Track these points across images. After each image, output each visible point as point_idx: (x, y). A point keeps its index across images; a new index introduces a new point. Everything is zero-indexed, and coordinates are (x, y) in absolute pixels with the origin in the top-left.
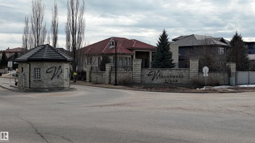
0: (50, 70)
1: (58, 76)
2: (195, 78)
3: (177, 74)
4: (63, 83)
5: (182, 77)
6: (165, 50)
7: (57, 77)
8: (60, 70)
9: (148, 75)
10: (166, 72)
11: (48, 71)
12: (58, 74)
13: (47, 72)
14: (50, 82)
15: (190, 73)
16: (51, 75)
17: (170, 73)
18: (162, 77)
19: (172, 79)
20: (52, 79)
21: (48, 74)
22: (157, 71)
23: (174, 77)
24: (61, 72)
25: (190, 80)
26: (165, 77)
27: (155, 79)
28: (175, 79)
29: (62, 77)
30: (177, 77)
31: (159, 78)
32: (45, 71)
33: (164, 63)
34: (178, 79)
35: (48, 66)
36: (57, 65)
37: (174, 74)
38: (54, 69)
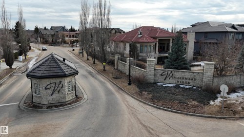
0: (49, 87)
1: (59, 92)
2: (209, 82)
3: (190, 77)
4: (64, 98)
5: (195, 80)
6: (179, 51)
7: (57, 93)
8: (61, 85)
9: (161, 75)
10: (179, 74)
11: (47, 87)
12: (58, 89)
13: (46, 89)
14: (50, 98)
15: (204, 78)
16: (50, 91)
17: (183, 74)
18: (175, 77)
19: (184, 81)
20: (52, 95)
21: (47, 91)
22: (169, 72)
23: (186, 79)
24: (62, 87)
25: (204, 84)
26: (178, 78)
27: (168, 79)
28: (187, 81)
29: (63, 91)
30: (189, 79)
31: (171, 78)
32: (44, 88)
33: (177, 63)
34: (191, 81)
35: (46, 82)
36: (57, 80)
37: (186, 77)
38: (53, 85)
